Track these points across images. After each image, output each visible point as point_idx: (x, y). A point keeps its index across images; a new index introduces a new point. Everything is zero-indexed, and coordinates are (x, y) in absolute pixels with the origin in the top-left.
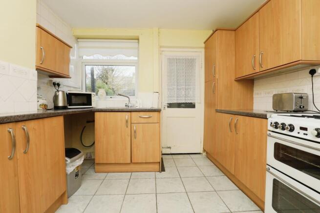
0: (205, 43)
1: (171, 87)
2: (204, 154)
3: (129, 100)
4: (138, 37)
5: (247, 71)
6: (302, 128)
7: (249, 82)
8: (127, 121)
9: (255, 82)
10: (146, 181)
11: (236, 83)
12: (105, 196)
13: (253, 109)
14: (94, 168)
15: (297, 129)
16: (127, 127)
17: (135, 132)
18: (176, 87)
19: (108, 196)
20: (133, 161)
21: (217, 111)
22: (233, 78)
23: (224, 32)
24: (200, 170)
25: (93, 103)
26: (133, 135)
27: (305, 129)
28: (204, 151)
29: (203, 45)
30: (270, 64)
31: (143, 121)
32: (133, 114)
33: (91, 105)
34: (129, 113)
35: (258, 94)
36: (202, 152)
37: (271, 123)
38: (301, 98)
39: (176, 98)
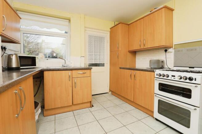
0: (110, 29)
1: (91, 54)
2: (110, 93)
3: (65, 62)
4: (70, 18)
5: (135, 47)
6: (172, 76)
7: (134, 53)
8: (69, 77)
9: (137, 53)
10: (85, 115)
11: (129, 53)
12: (64, 131)
13: (135, 67)
14: (43, 113)
15: (170, 76)
16: (69, 80)
17: (75, 83)
18: (94, 53)
19: (66, 130)
20: (74, 104)
21: (120, 68)
22: (128, 50)
23: (123, 25)
24: (112, 102)
25: (37, 64)
26: (74, 85)
27: (174, 76)
28: (110, 90)
29: (109, 30)
30: (149, 45)
31: (80, 76)
32: (74, 71)
33: (35, 65)
34: (71, 71)
35: (138, 59)
36: (108, 92)
37: (157, 74)
38: (163, 62)
39: (94, 61)
